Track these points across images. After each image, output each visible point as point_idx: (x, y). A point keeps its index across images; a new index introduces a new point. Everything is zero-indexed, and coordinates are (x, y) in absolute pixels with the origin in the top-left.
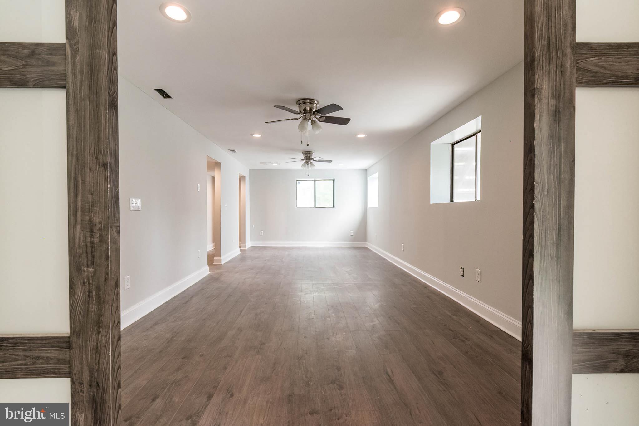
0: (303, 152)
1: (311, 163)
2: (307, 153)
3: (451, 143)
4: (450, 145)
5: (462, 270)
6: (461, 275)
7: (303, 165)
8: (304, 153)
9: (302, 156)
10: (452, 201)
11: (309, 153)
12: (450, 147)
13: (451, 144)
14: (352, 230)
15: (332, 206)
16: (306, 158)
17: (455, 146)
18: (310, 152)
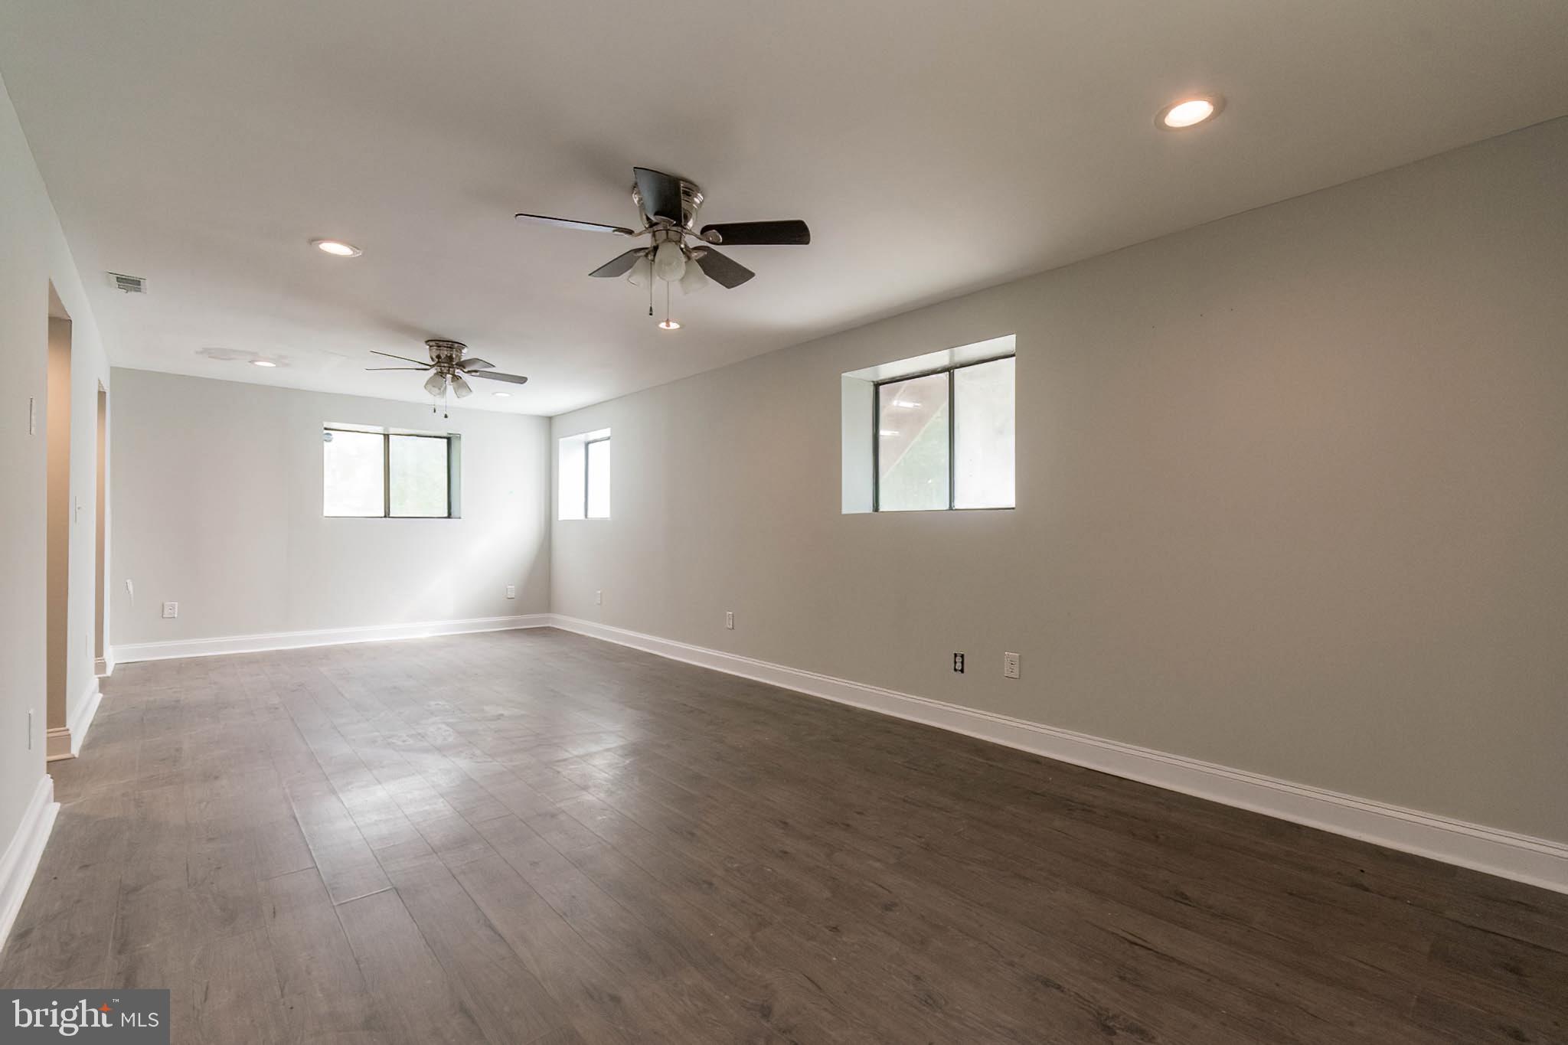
0: (427, 342)
1: (456, 378)
2: (441, 343)
3: (875, 380)
4: (872, 384)
5: (959, 659)
6: (955, 670)
7: (430, 382)
8: (431, 343)
9: (425, 354)
10: (876, 508)
11: (451, 348)
12: (871, 389)
13: (873, 382)
14: (511, 585)
15: (446, 515)
16: (439, 362)
17: (882, 388)
18: (456, 345)
